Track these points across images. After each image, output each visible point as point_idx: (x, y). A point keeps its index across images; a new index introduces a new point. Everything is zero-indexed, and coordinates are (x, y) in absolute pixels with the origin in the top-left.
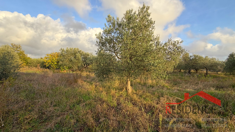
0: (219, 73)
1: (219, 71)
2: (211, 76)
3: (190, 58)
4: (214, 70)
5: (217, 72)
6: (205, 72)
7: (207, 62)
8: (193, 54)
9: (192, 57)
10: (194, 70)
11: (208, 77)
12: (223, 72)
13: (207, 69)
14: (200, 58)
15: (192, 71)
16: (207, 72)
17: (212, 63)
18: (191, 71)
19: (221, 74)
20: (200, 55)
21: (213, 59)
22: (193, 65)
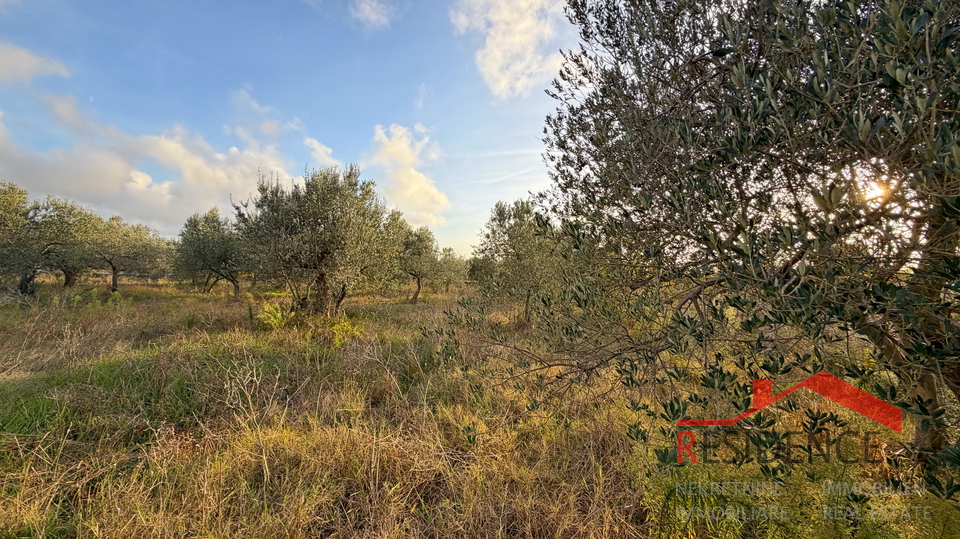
0: (161, 282)
1: (162, 274)
2: (126, 296)
3: (31, 214)
4: (143, 274)
5: (155, 278)
6: (110, 279)
7: (117, 240)
8: (51, 199)
9: (44, 212)
10: (57, 275)
11: (114, 301)
12: (172, 278)
13: (114, 269)
14: (86, 220)
15: (45, 278)
16: (114, 280)
17: (135, 246)
18: (38, 279)
19: (167, 286)
20: (85, 207)
21: (138, 229)
22: (48, 252)
